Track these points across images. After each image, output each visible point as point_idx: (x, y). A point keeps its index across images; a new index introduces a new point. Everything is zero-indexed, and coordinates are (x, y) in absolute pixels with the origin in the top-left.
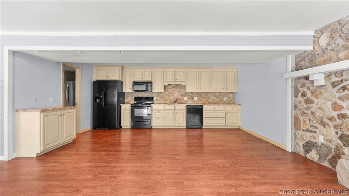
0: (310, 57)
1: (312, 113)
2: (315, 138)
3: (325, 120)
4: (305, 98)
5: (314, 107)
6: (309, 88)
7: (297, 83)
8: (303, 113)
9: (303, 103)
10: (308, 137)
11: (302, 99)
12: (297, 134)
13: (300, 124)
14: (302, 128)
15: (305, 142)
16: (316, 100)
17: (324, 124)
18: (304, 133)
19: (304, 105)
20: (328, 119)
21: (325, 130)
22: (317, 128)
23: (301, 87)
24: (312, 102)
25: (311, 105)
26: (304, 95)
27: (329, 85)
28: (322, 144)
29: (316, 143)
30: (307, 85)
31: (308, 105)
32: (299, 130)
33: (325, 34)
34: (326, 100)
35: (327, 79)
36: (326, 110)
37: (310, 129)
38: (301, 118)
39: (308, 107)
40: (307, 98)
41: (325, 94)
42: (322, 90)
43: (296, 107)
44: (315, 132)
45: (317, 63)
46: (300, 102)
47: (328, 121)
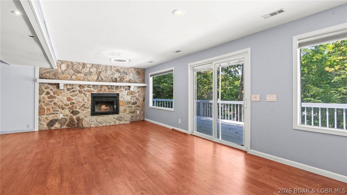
0: (54, 72)
1: (55, 104)
2: (57, 116)
3: (64, 106)
4: (49, 95)
5: (56, 100)
6: (51, 90)
7: (42, 86)
8: (47, 105)
9: (47, 99)
10: (51, 117)
11: (45, 96)
12: (41, 118)
13: (45, 111)
14: (46, 113)
15: (49, 121)
16: (57, 97)
17: (63, 109)
18: (48, 116)
19: (47, 100)
20: (65, 105)
21: (64, 111)
22: (59, 111)
23: (46, 88)
24: (55, 98)
25: (54, 99)
26: (48, 93)
27: (65, 89)
28: (62, 118)
29: (58, 119)
30: (50, 88)
31: (51, 99)
32: (43, 115)
33: (64, 64)
34: (64, 96)
35: (65, 86)
36: (64, 101)
37: (53, 112)
38: (45, 108)
39: (52, 100)
40: (51, 95)
41: (63, 94)
42: (62, 91)
43: (40, 101)
44: (57, 113)
45: (59, 77)
46: (44, 98)
47: (65, 106)
